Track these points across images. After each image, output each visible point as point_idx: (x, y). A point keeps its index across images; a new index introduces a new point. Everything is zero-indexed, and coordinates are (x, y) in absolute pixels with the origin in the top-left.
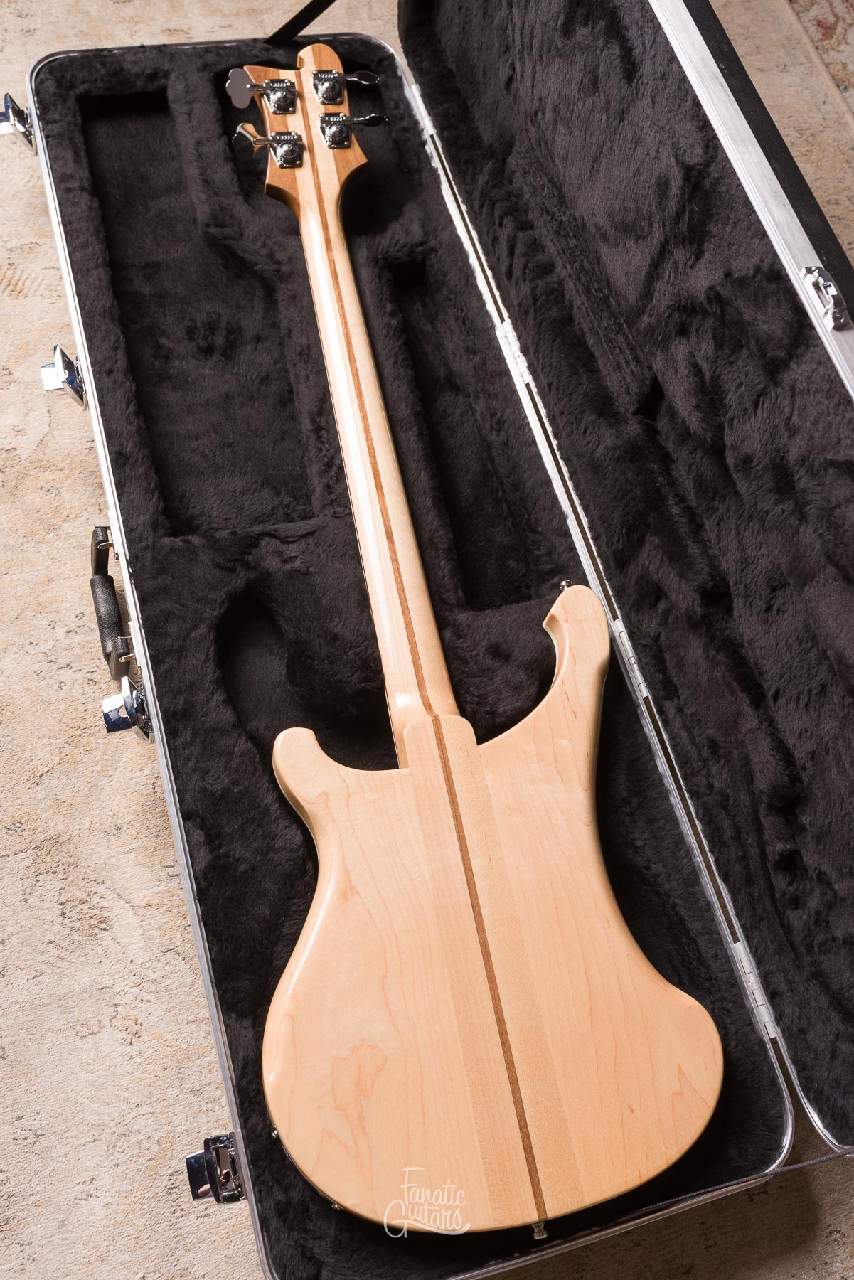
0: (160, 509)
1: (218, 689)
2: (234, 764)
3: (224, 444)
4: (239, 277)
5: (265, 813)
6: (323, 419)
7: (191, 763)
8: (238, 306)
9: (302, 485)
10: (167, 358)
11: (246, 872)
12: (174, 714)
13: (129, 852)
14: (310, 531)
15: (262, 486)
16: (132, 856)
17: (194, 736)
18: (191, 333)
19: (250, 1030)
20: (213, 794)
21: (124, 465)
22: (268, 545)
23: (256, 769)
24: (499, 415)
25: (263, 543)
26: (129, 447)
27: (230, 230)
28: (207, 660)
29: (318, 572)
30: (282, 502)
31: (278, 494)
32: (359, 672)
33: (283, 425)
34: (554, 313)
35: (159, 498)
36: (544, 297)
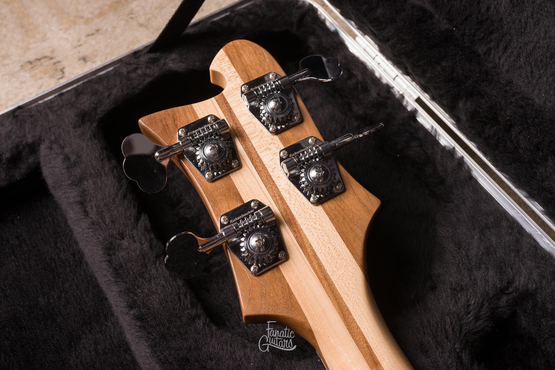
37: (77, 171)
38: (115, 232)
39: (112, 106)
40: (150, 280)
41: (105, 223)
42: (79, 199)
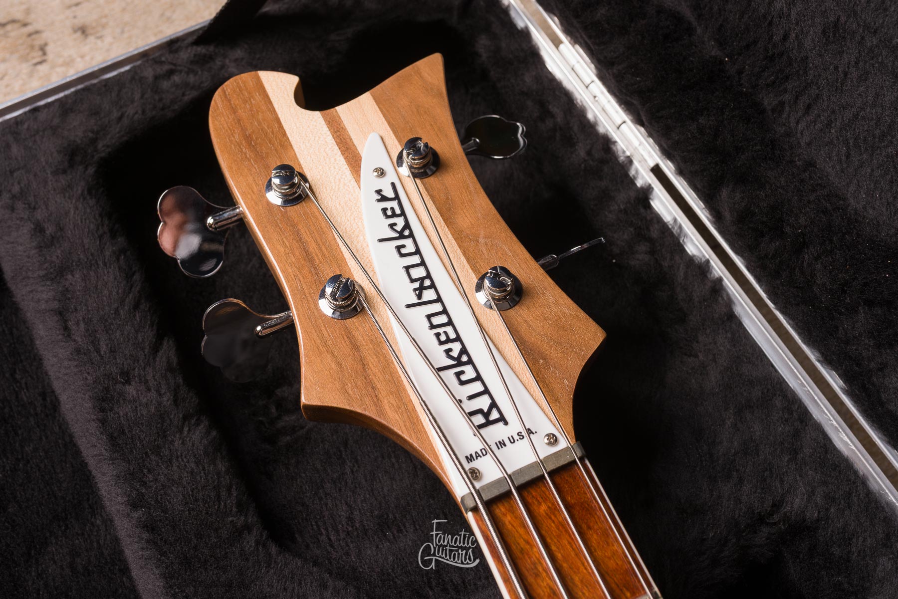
37: (56, 255)
38: (114, 370)
39: (125, 138)
40: (170, 461)
41: (98, 351)
42: (56, 305)
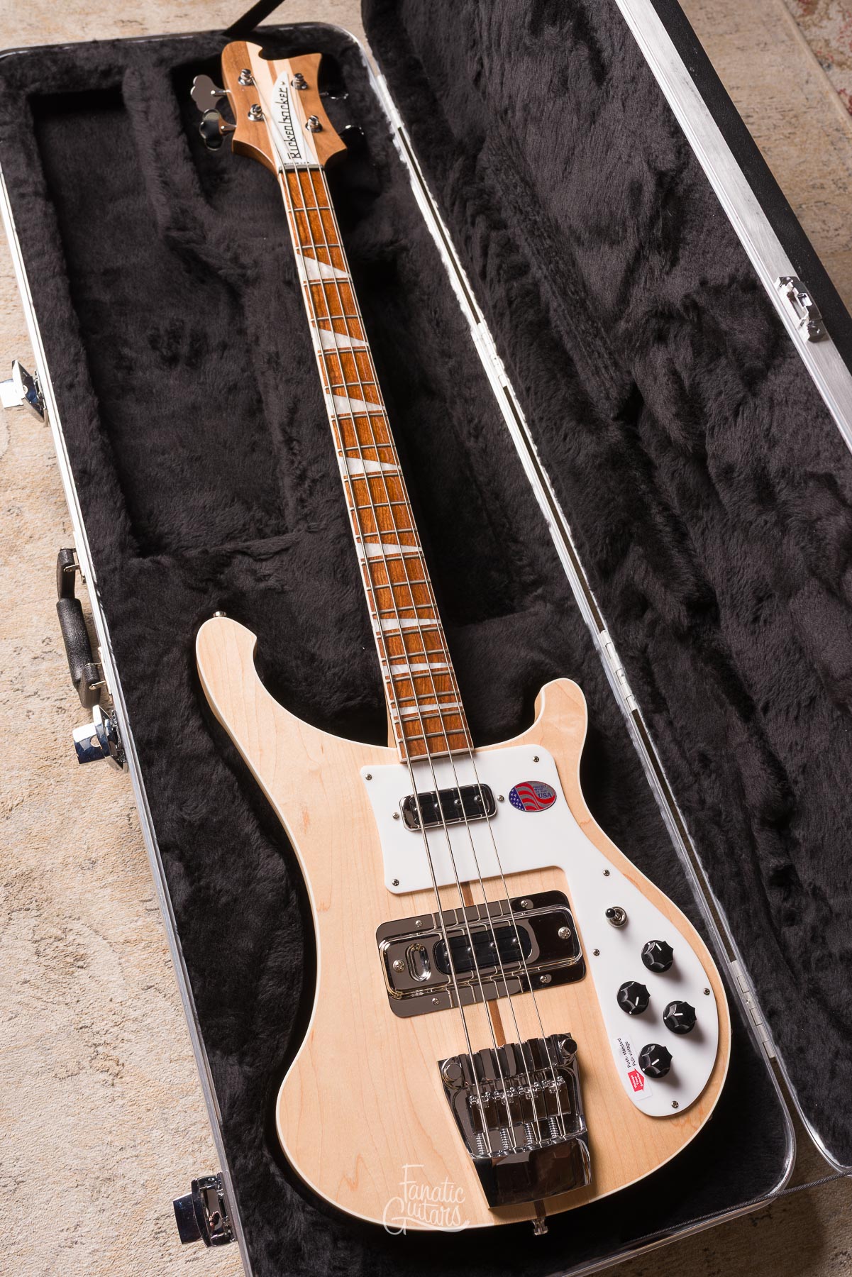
0: (127, 529)
1: (193, 715)
2: (212, 792)
3: (192, 459)
4: (203, 282)
5: (246, 842)
6: (294, 430)
7: (168, 793)
8: (202, 312)
9: (274, 499)
10: (130, 369)
11: (227, 904)
12: (149, 742)
13: (104, 887)
14: (284, 547)
15: (233, 501)
16: (108, 891)
17: (170, 764)
18: (154, 342)
19: (236, 1067)
20: (191, 825)
21: (88, 483)
22: (241, 563)
23: (235, 797)
24: (476, 421)
25: (236, 561)
26: (93, 465)
27: (191, 233)
28: (181, 685)
29: (293, 591)
30: (253, 516)
31: (249, 509)
32: (338, 694)
33: (252, 436)
34: (530, 315)
35: (126, 517)
36: (519, 299)
38: (163, 135)
40: (177, 168)
41: (158, 128)
